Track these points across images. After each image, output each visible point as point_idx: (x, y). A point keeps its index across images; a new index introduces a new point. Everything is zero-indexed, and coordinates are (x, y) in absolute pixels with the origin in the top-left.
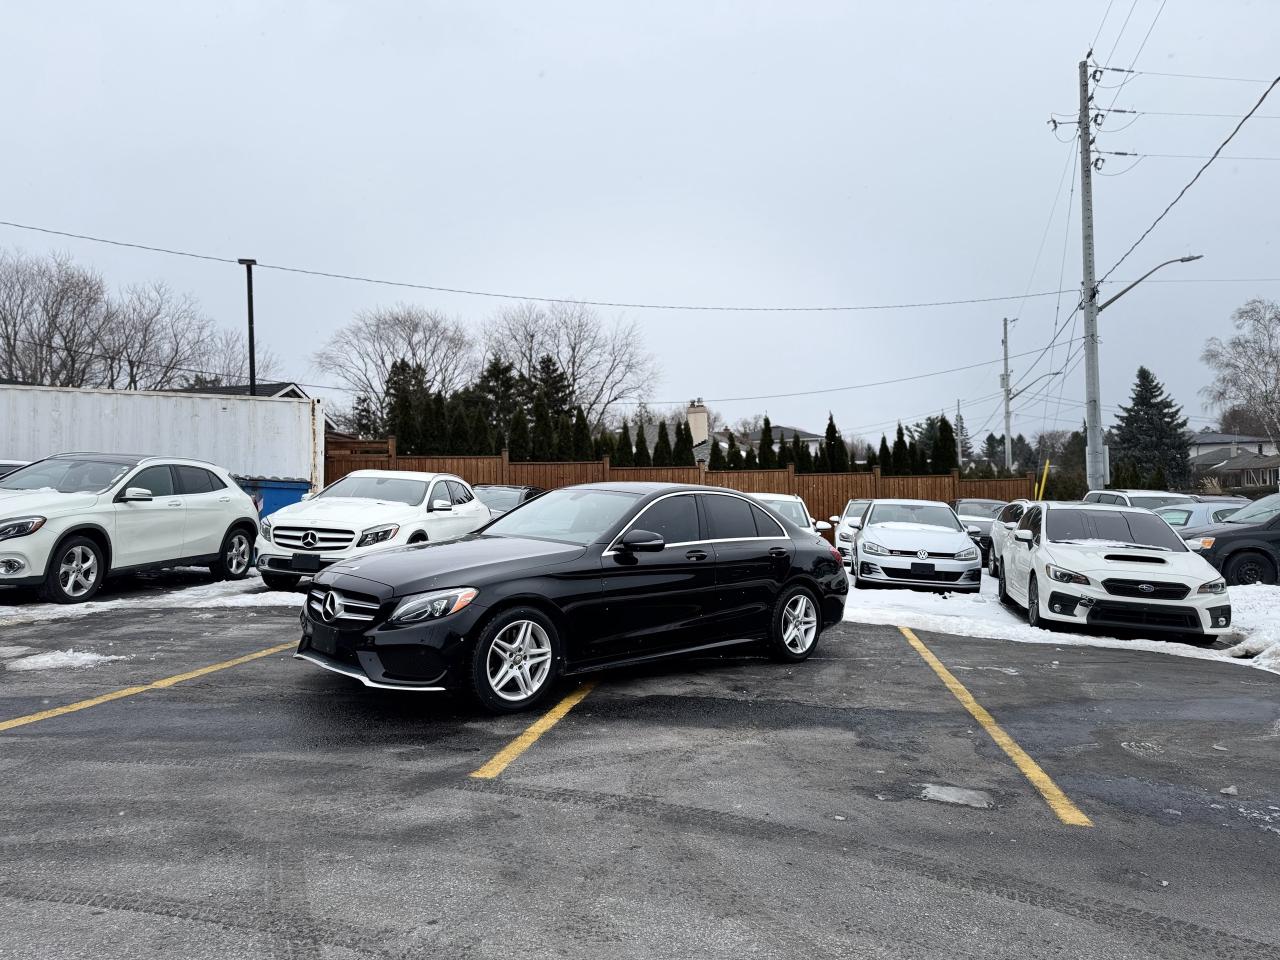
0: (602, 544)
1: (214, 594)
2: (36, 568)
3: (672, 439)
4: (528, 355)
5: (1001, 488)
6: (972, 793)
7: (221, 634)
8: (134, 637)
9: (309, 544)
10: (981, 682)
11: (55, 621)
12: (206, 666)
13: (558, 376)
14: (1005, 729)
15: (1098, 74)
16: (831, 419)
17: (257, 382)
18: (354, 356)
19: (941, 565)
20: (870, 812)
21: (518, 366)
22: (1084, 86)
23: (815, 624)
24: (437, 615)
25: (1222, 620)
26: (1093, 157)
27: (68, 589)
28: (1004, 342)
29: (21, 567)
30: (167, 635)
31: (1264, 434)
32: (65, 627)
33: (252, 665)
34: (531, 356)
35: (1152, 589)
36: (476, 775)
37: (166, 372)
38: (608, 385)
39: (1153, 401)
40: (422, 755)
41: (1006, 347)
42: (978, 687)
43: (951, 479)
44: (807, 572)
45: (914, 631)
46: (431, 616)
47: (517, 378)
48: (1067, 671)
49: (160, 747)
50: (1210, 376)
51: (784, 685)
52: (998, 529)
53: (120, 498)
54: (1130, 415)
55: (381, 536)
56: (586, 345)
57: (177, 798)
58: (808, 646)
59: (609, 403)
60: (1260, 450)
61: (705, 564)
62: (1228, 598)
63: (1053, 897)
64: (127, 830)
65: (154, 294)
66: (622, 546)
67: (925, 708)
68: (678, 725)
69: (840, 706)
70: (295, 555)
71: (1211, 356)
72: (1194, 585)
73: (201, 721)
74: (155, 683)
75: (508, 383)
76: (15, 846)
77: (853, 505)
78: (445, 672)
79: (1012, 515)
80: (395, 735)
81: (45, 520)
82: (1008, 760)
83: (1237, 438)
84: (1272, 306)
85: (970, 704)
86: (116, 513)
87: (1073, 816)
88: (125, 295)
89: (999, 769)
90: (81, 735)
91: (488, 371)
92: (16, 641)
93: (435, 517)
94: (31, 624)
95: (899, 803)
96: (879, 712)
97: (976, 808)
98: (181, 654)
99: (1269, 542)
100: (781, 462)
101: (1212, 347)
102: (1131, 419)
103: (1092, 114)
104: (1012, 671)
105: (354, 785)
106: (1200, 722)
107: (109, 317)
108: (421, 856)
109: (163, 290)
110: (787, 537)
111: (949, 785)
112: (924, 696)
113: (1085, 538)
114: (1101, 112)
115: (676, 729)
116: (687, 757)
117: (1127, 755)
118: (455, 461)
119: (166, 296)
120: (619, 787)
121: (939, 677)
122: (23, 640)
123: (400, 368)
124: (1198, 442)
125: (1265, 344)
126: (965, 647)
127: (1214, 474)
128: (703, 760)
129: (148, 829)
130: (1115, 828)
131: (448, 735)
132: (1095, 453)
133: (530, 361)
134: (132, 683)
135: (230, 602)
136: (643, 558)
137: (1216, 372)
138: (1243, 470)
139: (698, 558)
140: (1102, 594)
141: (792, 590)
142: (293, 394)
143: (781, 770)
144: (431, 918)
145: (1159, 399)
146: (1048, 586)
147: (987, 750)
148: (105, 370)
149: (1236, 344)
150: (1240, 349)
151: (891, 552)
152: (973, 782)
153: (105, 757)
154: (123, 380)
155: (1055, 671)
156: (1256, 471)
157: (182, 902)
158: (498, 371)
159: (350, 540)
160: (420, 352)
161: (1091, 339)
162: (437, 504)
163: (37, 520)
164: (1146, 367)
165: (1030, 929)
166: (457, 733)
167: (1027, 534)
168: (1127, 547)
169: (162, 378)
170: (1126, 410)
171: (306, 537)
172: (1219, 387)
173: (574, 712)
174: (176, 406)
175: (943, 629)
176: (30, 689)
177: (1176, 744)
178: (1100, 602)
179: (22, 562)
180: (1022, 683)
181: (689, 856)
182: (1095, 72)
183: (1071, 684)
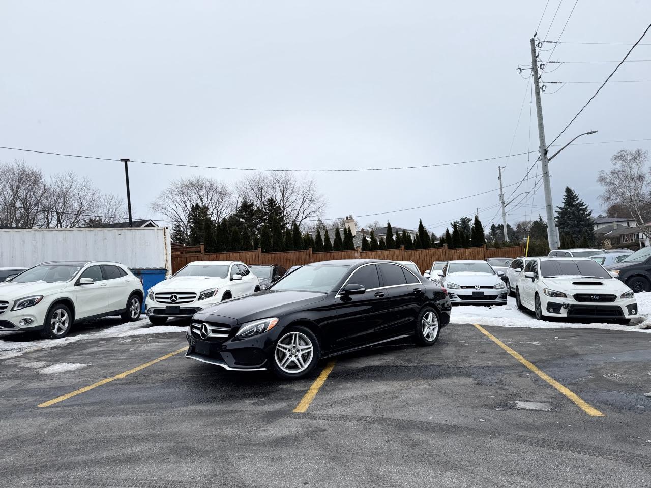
0: (335, 292)
1: (126, 329)
2: (39, 322)
3: (342, 236)
4: (260, 198)
5: (508, 251)
6: (541, 404)
7: (139, 349)
8: (96, 353)
9: (174, 301)
10: (524, 349)
11: (53, 348)
12: (139, 366)
13: (277, 207)
14: (544, 372)
15: (540, 44)
16: (421, 222)
17: (133, 220)
18: (171, 203)
19: (487, 292)
20: (495, 417)
21: (255, 204)
22: (534, 50)
23: (437, 325)
24: (260, 332)
25: (633, 311)
26: (541, 85)
27: (55, 331)
28: (500, 178)
29: (32, 322)
30: (112, 351)
31: (631, 217)
32: (59, 351)
33: (162, 363)
34: (262, 198)
35: (598, 298)
36: (295, 411)
37: (77, 217)
38: (301, 211)
39: (574, 203)
40: (265, 403)
41: (501, 181)
42: (523, 352)
43: (482, 249)
44: (431, 300)
45: (481, 326)
46: (257, 333)
47: (256, 209)
48: (564, 341)
49: (135, 408)
50: (602, 189)
51: (429, 357)
52: (510, 272)
53: (78, 283)
54: (563, 211)
55: (209, 294)
56: (289, 191)
57: (154, 432)
58: (435, 337)
59: (302, 220)
60: (628, 225)
61: (383, 299)
62: (635, 300)
63: (599, 451)
64: (137, 449)
65: (68, 178)
66: (344, 292)
67: (501, 364)
68: (384, 380)
69: (460, 366)
70: (167, 307)
71: (602, 180)
72: (618, 295)
73: (149, 394)
74: (117, 376)
75: (251, 213)
76: (84, 461)
77: (436, 264)
78: (266, 360)
79: (517, 265)
80: (248, 394)
81: (43, 297)
82: (551, 387)
83: (616, 219)
84: (630, 153)
85: (524, 361)
86: (76, 291)
87: (594, 412)
88: (53, 179)
89: (549, 391)
90: (92, 404)
91: (241, 207)
92: (38, 359)
93: (234, 283)
94: (41, 350)
95: (507, 411)
96: (480, 367)
97: (546, 411)
98: (123, 361)
99: (646, 271)
100: (397, 245)
101: (602, 175)
102: (563, 213)
103: (538, 64)
104: (536, 343)
105: (239, 420)
106: (637, 362)
107: (45, 191)
108: (286, 452)
109: (72, 176)
110: (420, 283)
111: (528, 401)
112: (498, 358)
113: (561, 274)
114: (543, 63)
115: (384, 382)
116: (395, 396)
117: (609, 381)
118: (234, 254)
119: (75, 179)
120: (368, 413)
121: (502, 348)
122: (41, 359)
123: (196, 208)
124: (598, 222)
125: (628, 172)
126: (510, 333)
127: (607, 238)
128: (403, 397)
129: (146, 448)
130: (615, 416)
131: (273, 392)
132: (552, 231)
133: (261, 201)
134: (106, 377)
135: (137, 333)
136: (354, 297)
137: (605, 187)
138: (621, 235)
139: (380, 296)
140: (574, 302)
141: (425, 310)
142: (150, 225)
143: (444, 399)
144: (305, 482)
145: (577, 202)
146: (545, 300)
147: (539, 383)
148: (44, 218)
149: (613, 173)
150: (616, 175)
151: (462, 287)
152: (539, 399)
153: (109, 414)
154: (54, 223)
155: (557, 341)
156: (627, 235)
157: (180, 482)
158: (246, 207)
159: (195, 297)
160: (205, 200)
161: (546, 174)
162: (235, 276)
163: (39, 297)
164: (569, 187)
165: (594, 467)
166: (277, 391)
167: (531, 274)
168: (582, 277)
169: (74, 221)
170: (561, 208)
171: (172, 297)
172: (607, 195)
173: (330, 377)
174: (95, 235)
175: (496, 324)
176: (55, 383)
177: (630, 374)
178: (573, 306)
179: (32, 319)
180: (543, 348)
181: (416, 444)
182: (539, 43)
183: (568, 347)
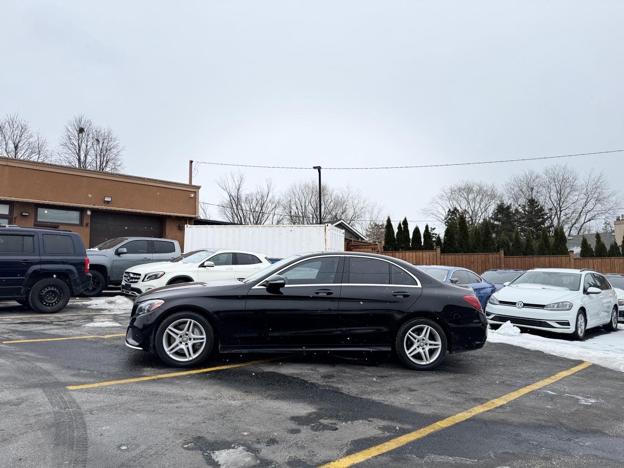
0: (255, 282)
23: (440, 346)
24: (145, 312)
36: (70, 387)
38: (584, 213)
47: (514, 212)
53: (202, 266)
56: (568, 190)
59: (584, 223)
75: (509, 215)
78: (142, 341)
81: (165, 273)
86: (198, 271)
110: (419, 286)
139: (326, 294)
141: (415, 321)
163: (161, 273)
